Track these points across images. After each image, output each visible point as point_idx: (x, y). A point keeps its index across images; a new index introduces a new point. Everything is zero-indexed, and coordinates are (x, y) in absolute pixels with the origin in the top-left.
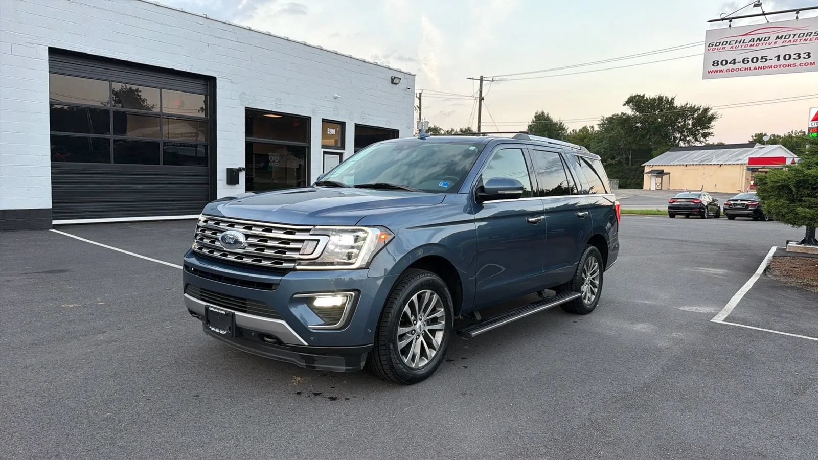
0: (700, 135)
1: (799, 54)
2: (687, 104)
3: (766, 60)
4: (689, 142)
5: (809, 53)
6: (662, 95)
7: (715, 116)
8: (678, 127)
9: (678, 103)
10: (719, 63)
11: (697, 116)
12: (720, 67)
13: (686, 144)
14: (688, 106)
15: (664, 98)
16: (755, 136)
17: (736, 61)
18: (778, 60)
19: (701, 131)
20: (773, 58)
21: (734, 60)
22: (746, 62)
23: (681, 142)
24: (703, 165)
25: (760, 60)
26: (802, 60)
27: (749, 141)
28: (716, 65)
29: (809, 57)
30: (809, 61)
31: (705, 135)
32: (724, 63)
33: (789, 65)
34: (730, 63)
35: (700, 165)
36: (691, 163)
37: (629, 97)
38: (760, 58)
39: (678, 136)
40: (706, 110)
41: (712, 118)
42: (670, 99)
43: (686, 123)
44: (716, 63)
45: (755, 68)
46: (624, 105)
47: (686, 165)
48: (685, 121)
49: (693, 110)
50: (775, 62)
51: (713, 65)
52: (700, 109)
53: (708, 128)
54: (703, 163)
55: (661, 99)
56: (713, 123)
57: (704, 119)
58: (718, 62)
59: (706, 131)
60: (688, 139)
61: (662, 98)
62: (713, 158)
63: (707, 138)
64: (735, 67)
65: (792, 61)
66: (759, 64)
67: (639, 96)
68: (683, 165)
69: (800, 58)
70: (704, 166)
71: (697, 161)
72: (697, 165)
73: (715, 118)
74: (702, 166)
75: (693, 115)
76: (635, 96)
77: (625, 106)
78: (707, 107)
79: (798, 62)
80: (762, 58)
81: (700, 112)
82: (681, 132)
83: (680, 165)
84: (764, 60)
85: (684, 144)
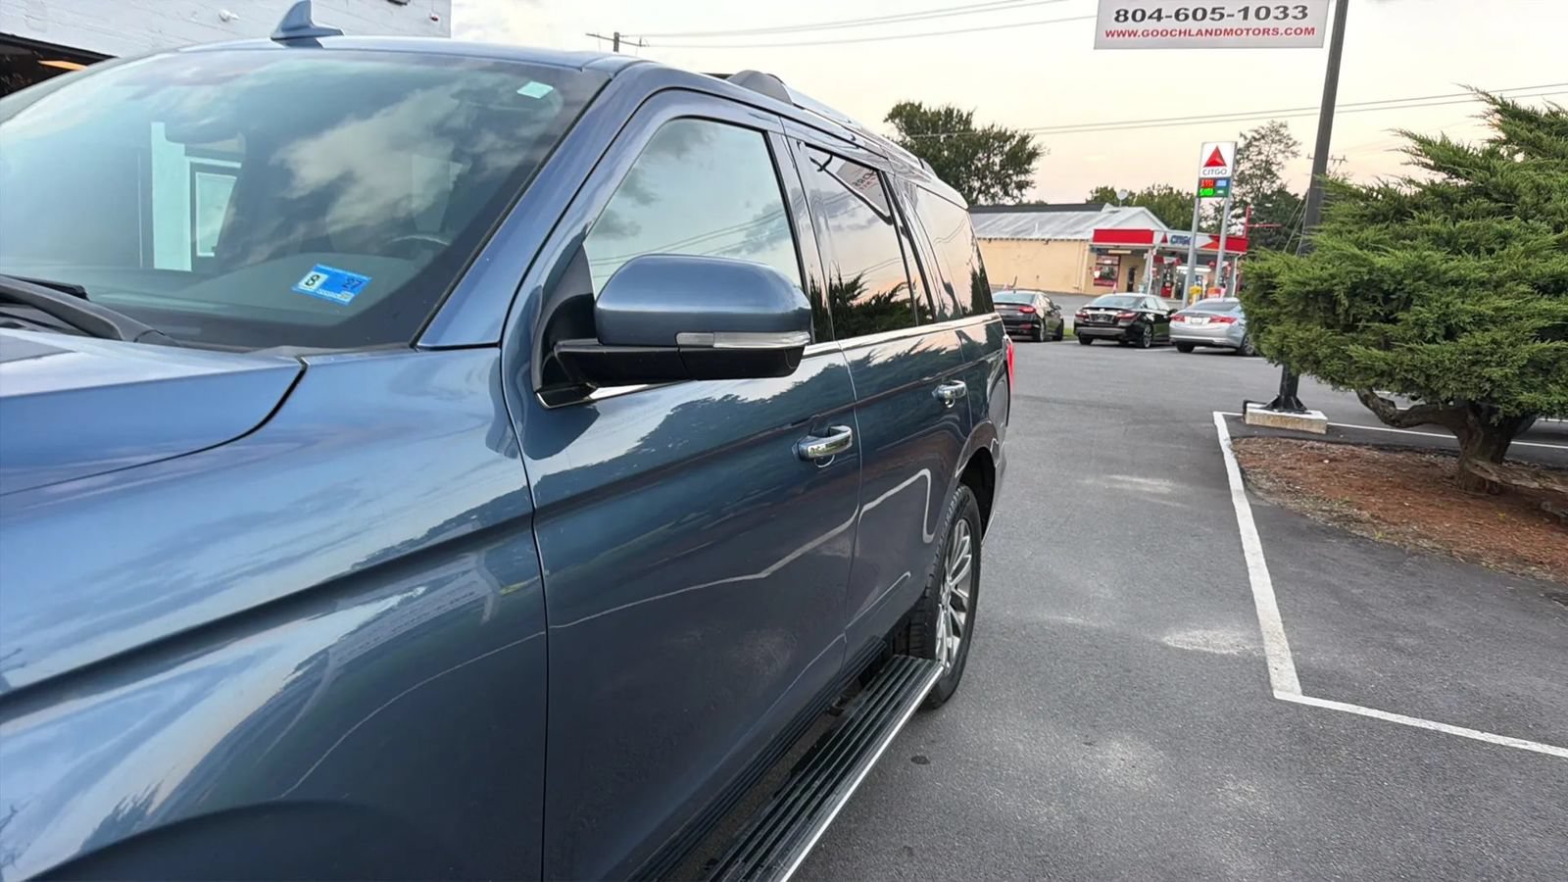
0: (1013, 185)
1: (1286, 8)
2: (993, 126)
3: (1222, 16)
4: (993, 197)
5: (1305, 8)
6: (951, 107)
7: (1038, 151)
8: (977, 167)
9: (978, 124)
10: (1130, 15)
11: (1010, 149)
12: (1130, 25)
13: (989, 200)
14: (995, 130)
15: (955, 112)
16: (1097, 192)
17: (1163, 15)
18: (1245, 17)
19: (1015, 178)
20: (1235, 13)
21: (1159, 11)
22: (1182, 17)
23: (980, 196)
24: (1018, 239)
25: (1209, 15)
26: (1290, 22)
27: (1087, 200)
28: (1122, 18)
29: (1305, 15)
30: (1304, 24)
31: (1021, 186)
32: (1139, 15)
33: (1266, 31)
34: (1150, 17)
35: (1013, 239)
36: (998, 237)
37: (895, 106)
38: (1209, 11)
39: (977, 184)
40: (1024, 140)
41: (1033, 155)
42: (965, 116)
43: (991, 161)
44: (1121, 15)
45: (1200, 32)
46: (886, 120)
47: (990, 240)
48: (989, 157)
49: (1003, 137)
50: (1237, 22)
51: (1117, 19)
52: (1014, 137)
53: (1027, 172)
54: (1019, 237)
55: (949, 113)
56: (1035, 164)
57: (1021, 156)
58: (1126, 12)
59: (1022, 178)
60: (992, 191)
61: (952, 112)
62: (1034, 226)
63: (1024, 191)
64: (1160, 26)
65: (1270, 23)
66: (1207, 24)
67: (912, 105)
68: (985, 239)
69: (1286, 16)
70: (1020, 242)
71: (1007, 233)
72: (1007, 239)
73: (1038, 154)
74: (1015, 243)
75: (1002, 147)
76: (906, 105)
77: (886, 123)
78: (1026, 134)
79: (1282, 25)
80: (1214, 11)
81: (1014, 143)
82: (982, 179)
84: (1217, 16)
85: (986, 200)
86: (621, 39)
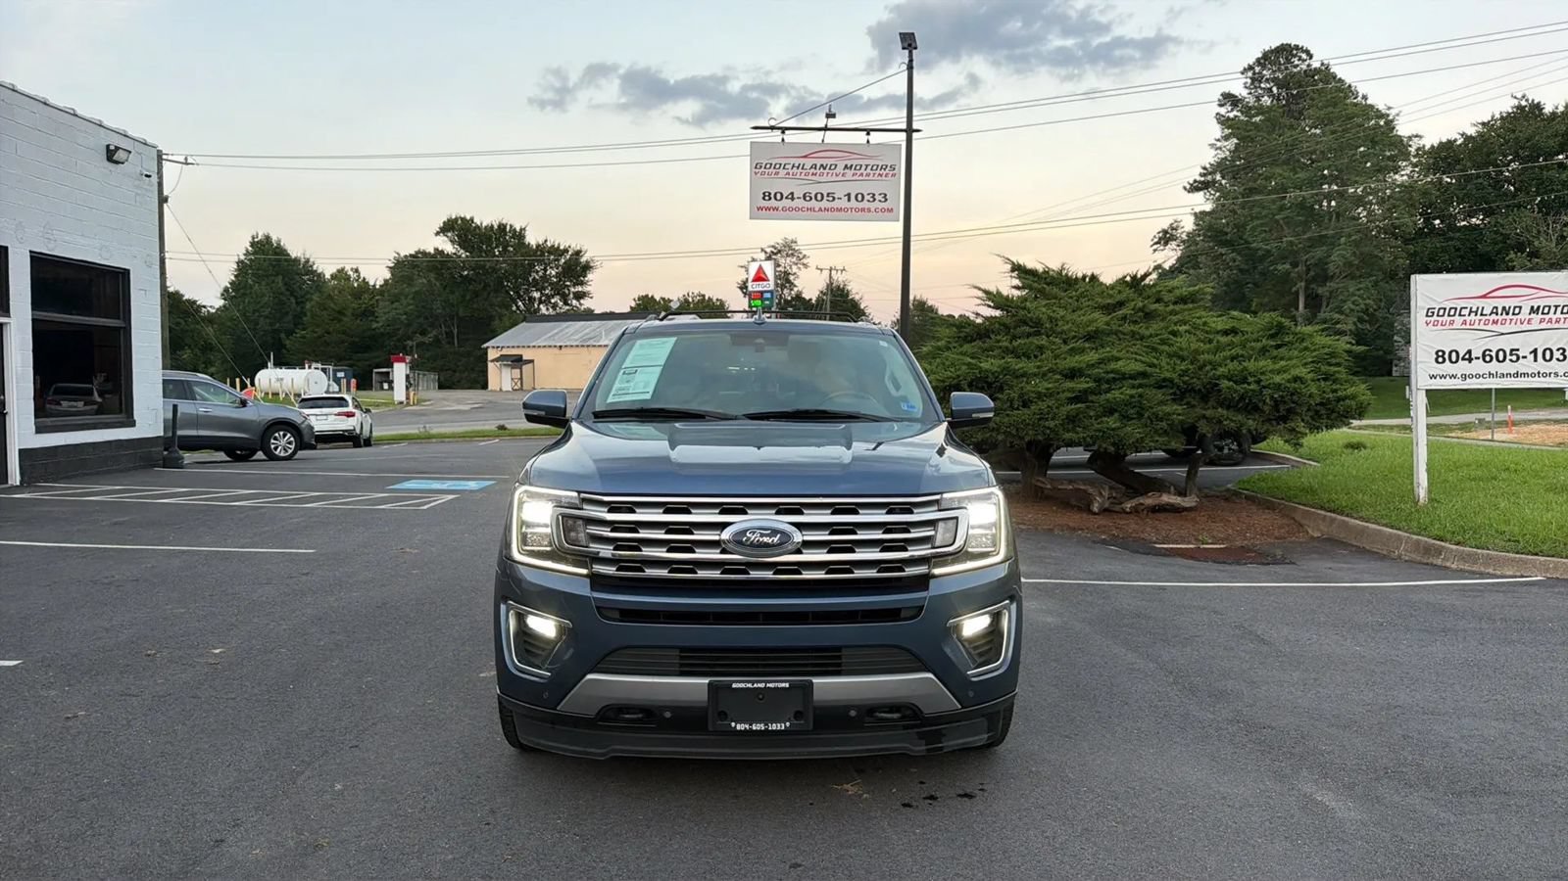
0: (571, 296)
1: (874, 195)
2: (546, 241)
3: (834, 199)
4: (555, 306)
5: (886, 195)
6: (504, 222)
7: (592, 265)
8: (534, 278)
9: (532, 239)
10: (772, 196)
11: (565, 263)
12: (773, 203)
13: (551, 310)
14: (549, 244)
15: (508, 228)
16: (639, 300)
17: (795, 196)
18: (849, 200)
19: (572, 289)
20: (842, 196)
21: (792, 194)
22: (808, 198)
23: (541, 306)
24: (588, 346)
25: (825, 198)
26: (877, 204)
27: (631, 307)
28: (767, 198)
29: (886, 200)
30: (885, 205)
31: (580, 296)
32: (779, 196)
33: (863, 210)
34: (786, 198)
35: (583, 346)
36: (568, 343)
37: (446, 220)
38: (825, 195)
39: (536, 295)
40: (578, 253)
41: (587, 268)
42: (518, 229)
43: (548, 272)
44: (766, 196)
45: (820, 209)
46: (437, 234)
47: (561, 347)
48: (545, 270)
49: (557, 252)
50: (843, 203)
51: (764, 198)
52: (568, 251)
53: (582, 283)
54: (588, 344)
55: (502, 227)
56: (590, 276)
57: (576, 269)
58: (770, 194)
59: (580, 289)
60: (553, 301)
61: (505, 226)
62: (601, 333)
63: (582, 301)
64: (794, 204)
65: (865, 204)
66: (824, 204)
67: (463, 219)
68: (555, 346)
69: (875, 200)
70: (590, 348)
71: (576, 340)
72: (577, 346)
73: (591, 267)
74: (586, 349)
75: (558, 260)
76: (456, 219)
77: (438, 237)
78: (578, 248)
79: (873, 206)
80: (828, 195)
81: (568, 257)
82: (541, 290)
83: (550, 346)
84: (831, 199)
85: (548, 309)
86: (164, 157)
